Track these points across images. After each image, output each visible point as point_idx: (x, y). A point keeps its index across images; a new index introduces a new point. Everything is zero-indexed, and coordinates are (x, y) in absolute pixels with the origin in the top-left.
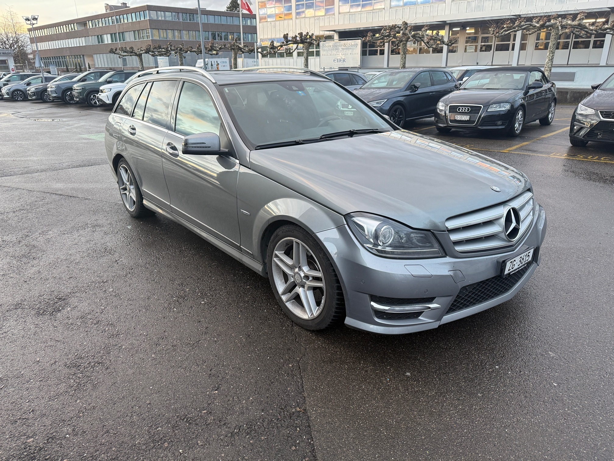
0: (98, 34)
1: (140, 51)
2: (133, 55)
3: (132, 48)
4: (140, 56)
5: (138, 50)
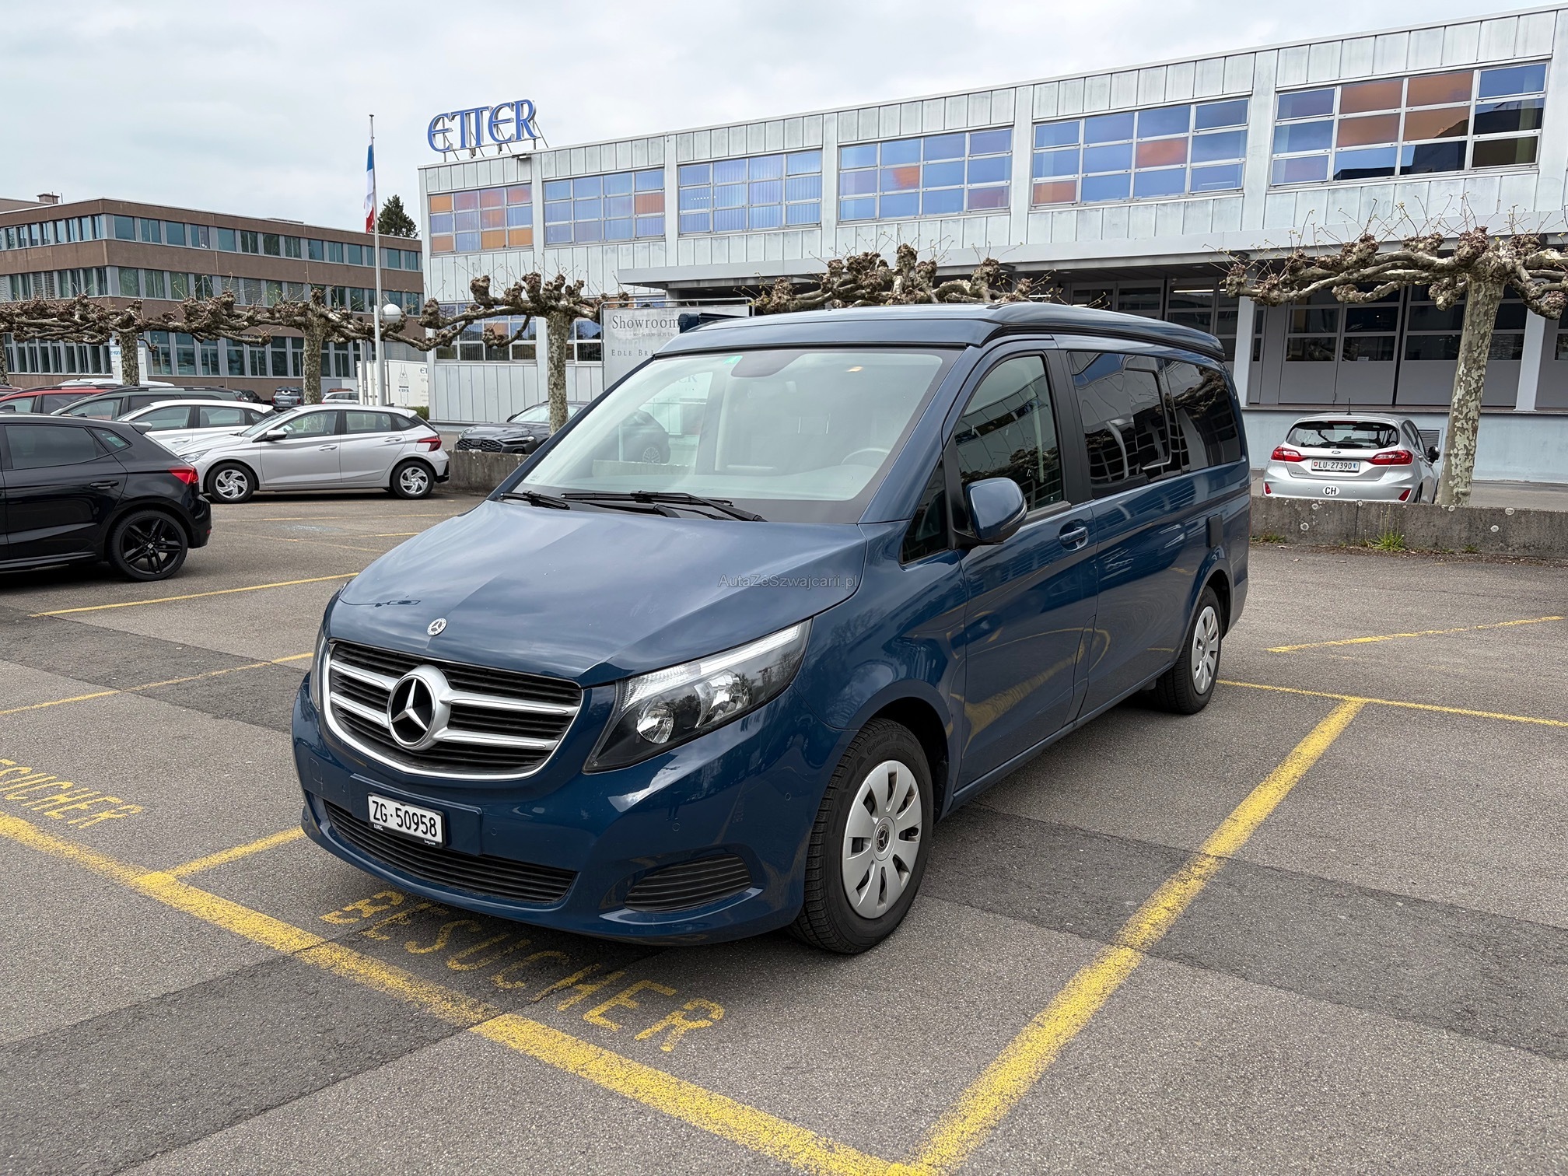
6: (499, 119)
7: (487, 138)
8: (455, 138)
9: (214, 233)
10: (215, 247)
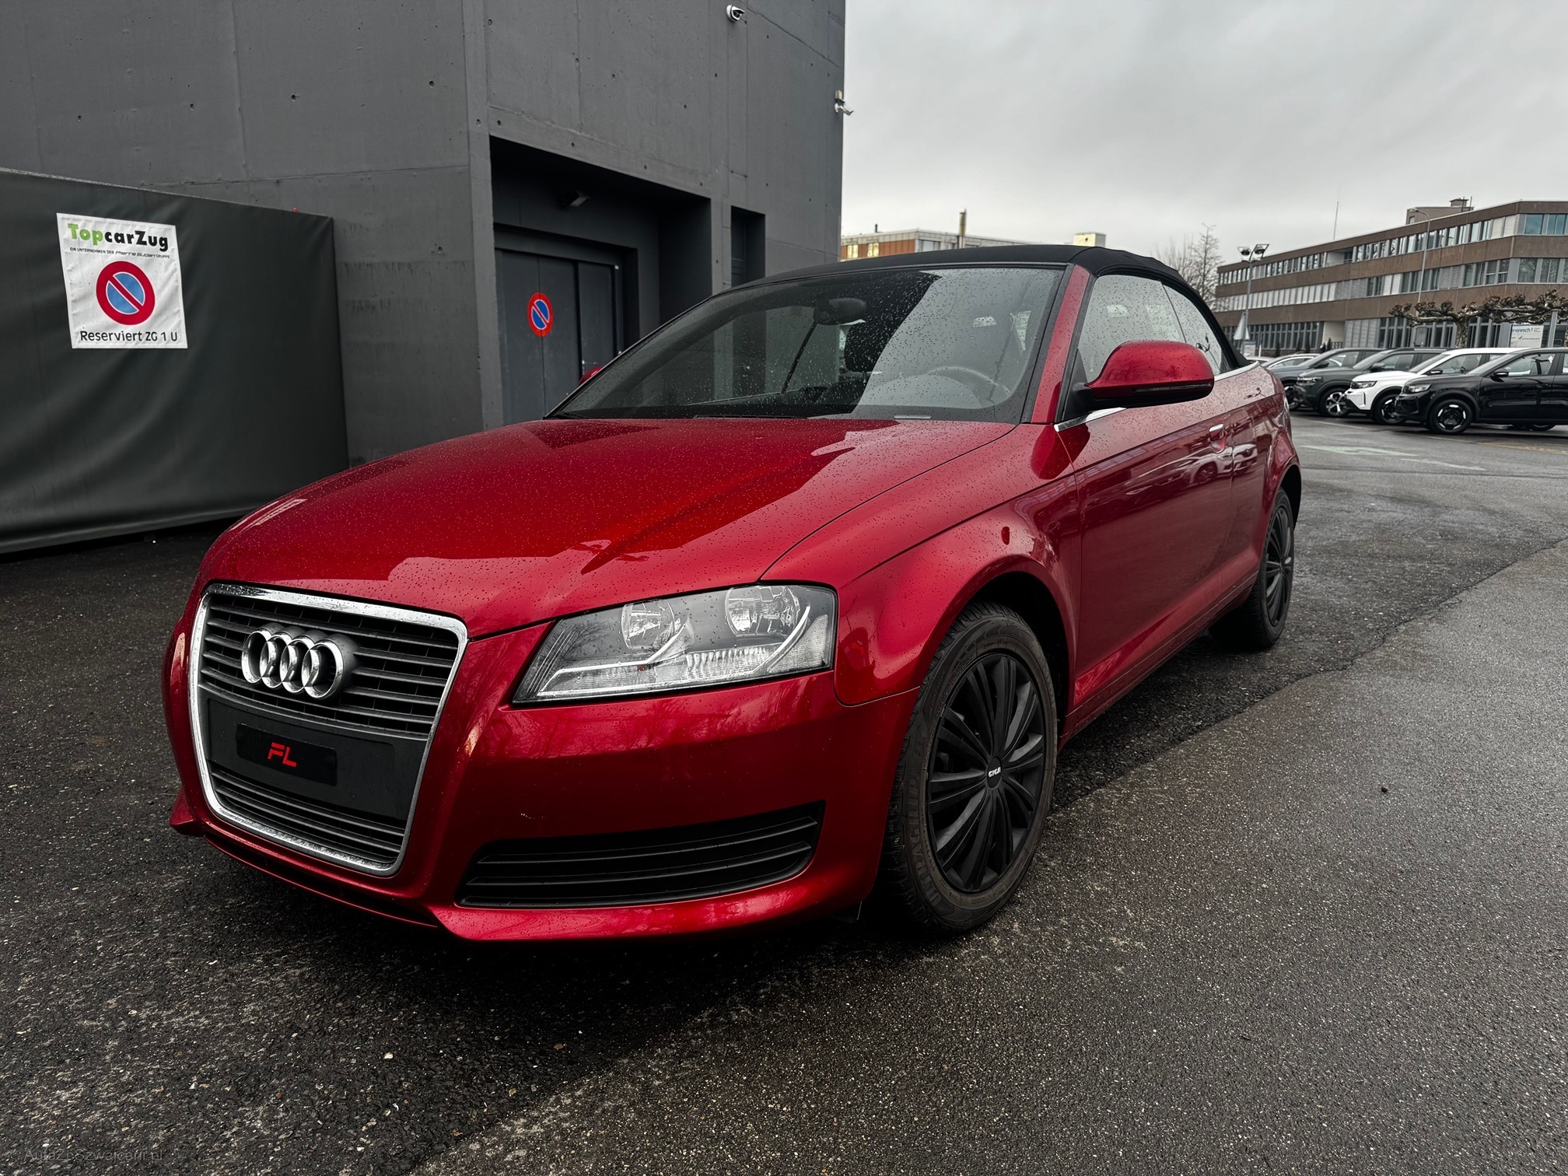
0: (1369, 276)
3: (1447, 305)
5: (1464, 308)
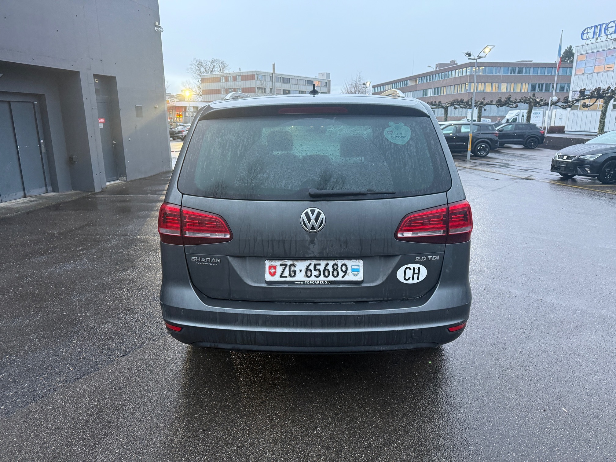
0: (424, 89)
1: (447, 104)
2: (441, 108)
3: (440, 102)
4: (446, 109)
5: (446, 103)
6: (609, 27)
7: (603, 34)
8: (591, 35)
9: (502, 69)
10: (502, 74)
